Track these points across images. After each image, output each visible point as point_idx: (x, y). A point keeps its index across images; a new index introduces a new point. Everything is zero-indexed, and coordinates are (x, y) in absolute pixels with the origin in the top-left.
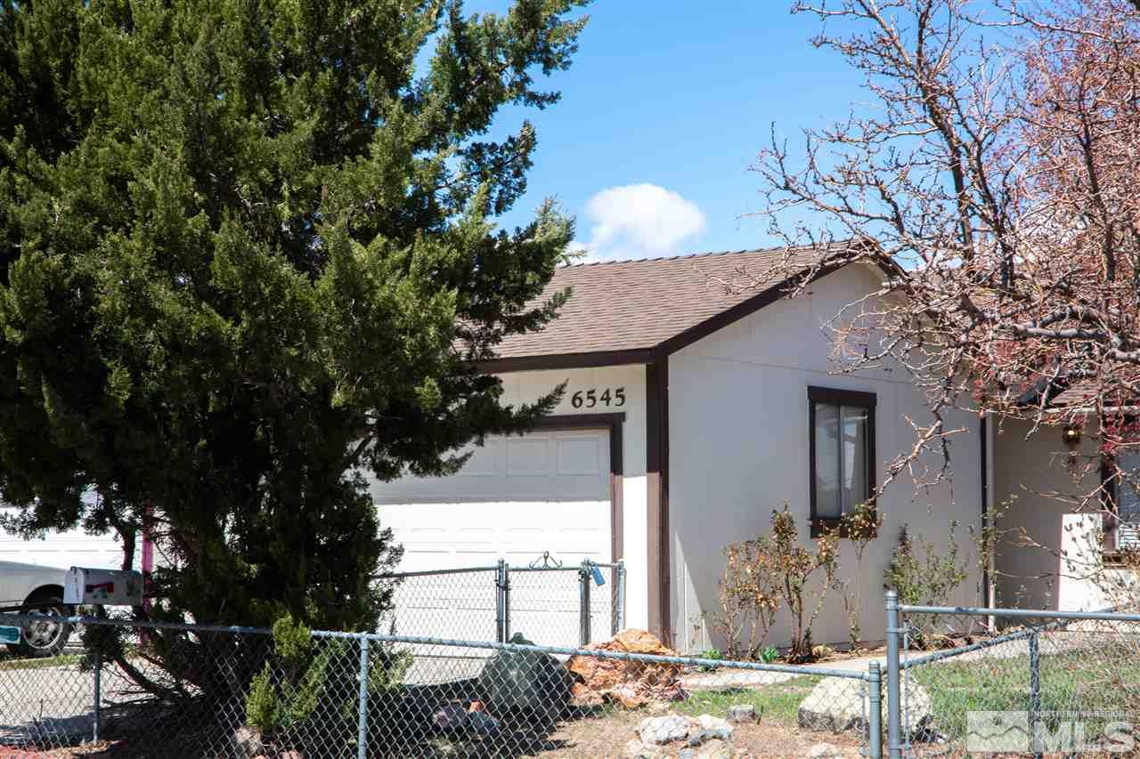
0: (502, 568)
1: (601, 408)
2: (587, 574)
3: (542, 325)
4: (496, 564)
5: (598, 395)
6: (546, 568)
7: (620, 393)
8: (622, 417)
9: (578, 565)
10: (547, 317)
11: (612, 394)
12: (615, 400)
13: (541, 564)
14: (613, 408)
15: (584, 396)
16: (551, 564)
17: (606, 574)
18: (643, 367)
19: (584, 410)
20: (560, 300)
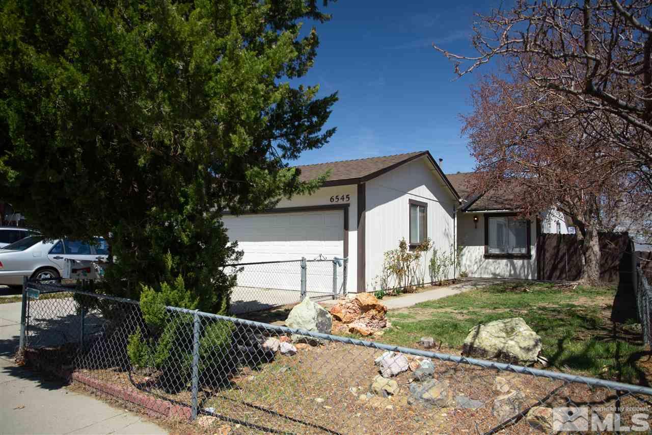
0: (303, 260)
1: (341, 202)
2: (336, 262)
3: (320, 145)
4: (301, 259)
5: (340, 197)
6: (321, 260)
7: (348, 196)
8: (348, 205)
9: (333, 259)
10: (323, 142)
11: (345, 197)
12: (346, 199)
13: (319, 259)
14: (345, 202)
15: (334, 198)
16: (323, 259)
17: (342, 262)
18: (357, 185)
19: (334, 203)
20: (330, 133)
